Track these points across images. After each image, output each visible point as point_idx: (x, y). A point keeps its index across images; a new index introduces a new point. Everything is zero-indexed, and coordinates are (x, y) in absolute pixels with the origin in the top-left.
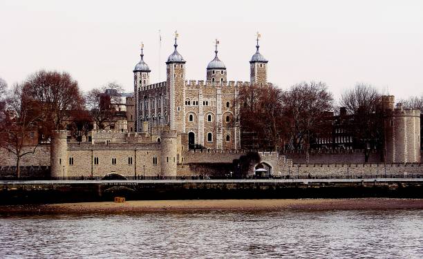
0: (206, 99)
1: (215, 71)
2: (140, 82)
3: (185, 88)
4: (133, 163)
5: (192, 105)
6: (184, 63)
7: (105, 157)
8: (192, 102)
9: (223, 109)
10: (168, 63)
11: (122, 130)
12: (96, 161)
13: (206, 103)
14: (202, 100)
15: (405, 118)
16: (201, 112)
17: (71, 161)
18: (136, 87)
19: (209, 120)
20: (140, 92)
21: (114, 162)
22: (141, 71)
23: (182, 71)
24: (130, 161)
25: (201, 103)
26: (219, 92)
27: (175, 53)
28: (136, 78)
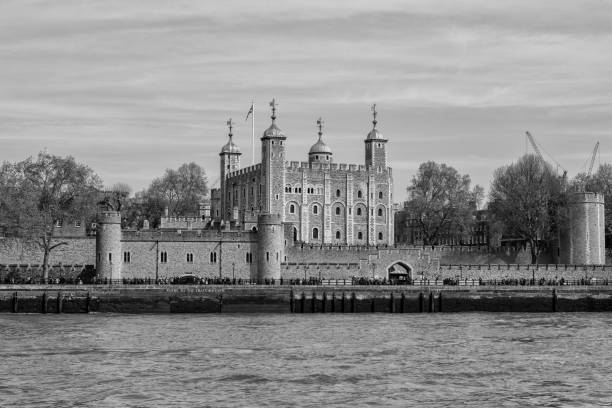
0: (311, 186)
1: (320, 155)
2: (229, 167)
3: (285, 171)
4: (218, 261)
5: (293, 192)
6: (284, 138)
7: (176, 251)
8: (293, 188)
9: (333, 198)
10: (263, 139)
11: (204, 217)
12: (164, 257)
13: (311, 191)
14: (306, 186)
15: (587, 206)
16: (305, 202)
17: (127, 257)
18: (223, 173)
19: (315, 211)
20: (228, 179)
21: (190, 258)
22: (229, 154)
23: (281, 149)
24: (213, 257)
25: (305, 190)
26: (327, 177)
27: (273, 127)
28: (223, 162)
